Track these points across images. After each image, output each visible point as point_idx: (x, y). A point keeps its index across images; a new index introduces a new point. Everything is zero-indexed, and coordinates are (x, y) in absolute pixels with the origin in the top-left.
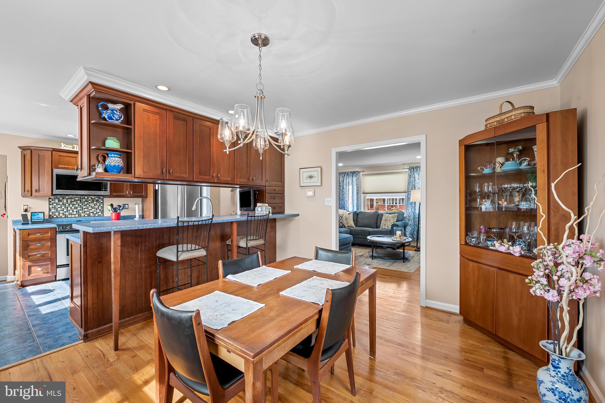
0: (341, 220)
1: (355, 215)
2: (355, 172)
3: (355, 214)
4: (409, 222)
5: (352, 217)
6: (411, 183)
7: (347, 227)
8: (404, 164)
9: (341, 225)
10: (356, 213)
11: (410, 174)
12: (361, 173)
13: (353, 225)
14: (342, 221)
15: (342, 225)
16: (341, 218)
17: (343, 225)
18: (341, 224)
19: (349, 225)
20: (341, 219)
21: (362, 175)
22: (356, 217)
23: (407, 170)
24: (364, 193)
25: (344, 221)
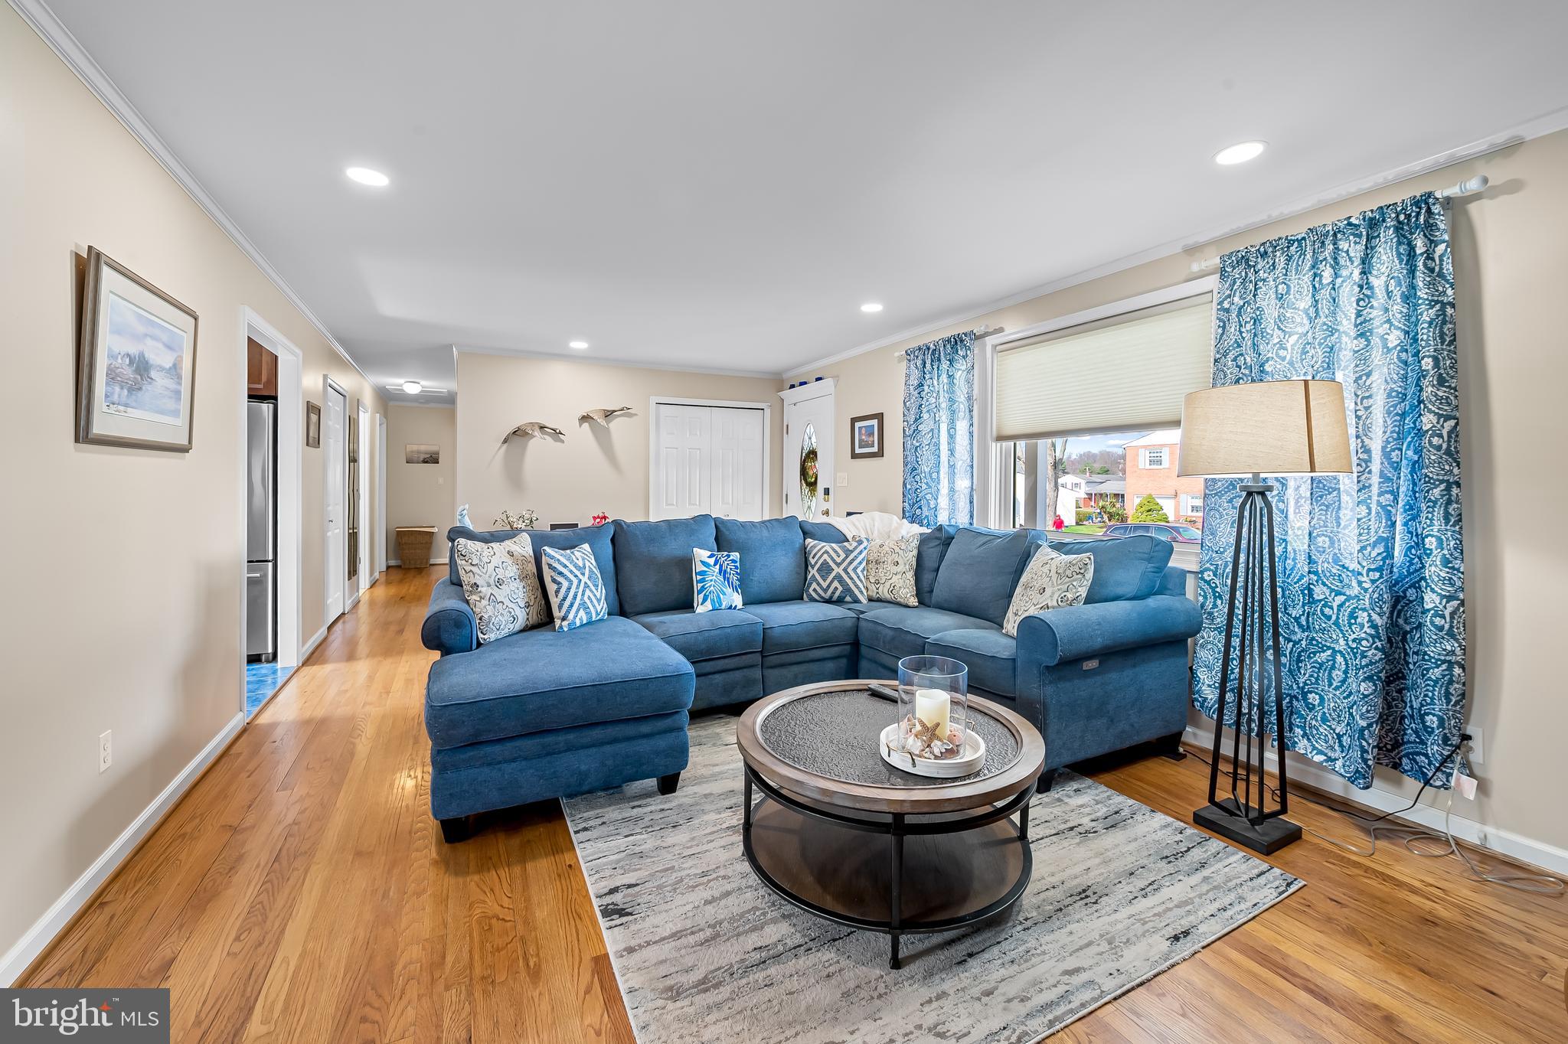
0: (838, 565)
1: (938, 542)
2: (962, 341)
3: (937, 538)
4: (1215, 606)
5: (915, 552)
6: (1231, 356)
7: (864, 600)
8: (1192, 251)
9: (836, 588)
10: (938, 534)
11: (1226, 305)
12: (990, 341)
13: (907, 592)
14: (845, 570)
15: (840, 589)
16: (843, 555)
17: (848, 590)
18: (836, 584)
19: (884, 592)
20: (844, 560)
21: (994, 347)
22: (932, 553)
23: (1212, 282)
24: (1000, 438)
25: (855, 570)
